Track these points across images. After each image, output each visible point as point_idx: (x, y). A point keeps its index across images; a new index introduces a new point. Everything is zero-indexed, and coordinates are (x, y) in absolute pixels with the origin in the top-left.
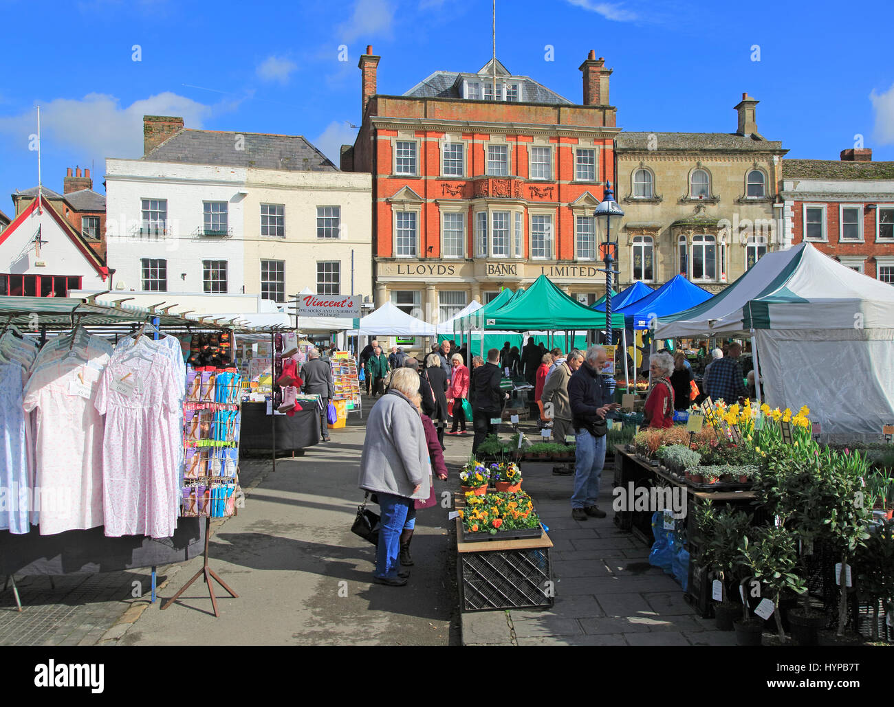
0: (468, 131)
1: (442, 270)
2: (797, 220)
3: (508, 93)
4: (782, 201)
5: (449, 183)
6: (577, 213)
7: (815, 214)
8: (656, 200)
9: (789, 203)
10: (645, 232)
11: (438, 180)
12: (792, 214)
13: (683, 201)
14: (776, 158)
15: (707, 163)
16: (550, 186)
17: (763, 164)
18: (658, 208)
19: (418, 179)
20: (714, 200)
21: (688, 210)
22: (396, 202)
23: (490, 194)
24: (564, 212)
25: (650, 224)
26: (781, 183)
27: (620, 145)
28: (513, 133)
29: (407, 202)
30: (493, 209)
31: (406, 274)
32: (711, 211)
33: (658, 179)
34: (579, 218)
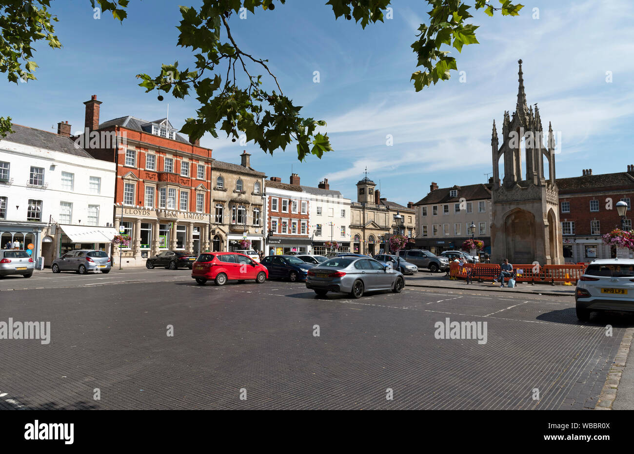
0: (158, 150)
1: (144, 213)
2: (270, 203)
3: (170, 135)
4: (265, 195)
5: (149, 173)
6: (197, 192)
7: (275, 201)
8: (225, 190)
9: (267, 196)
10: (221, 203)
11: (145, 170)
12: (268, 200)
13: (234, 192)
14: (264, 179)
15: (243, 178)
16: (189, 179)
17: (260, 180)
18: (225, 194)
19: (136, 169)
20: (244, 193)
21: (236, 195)
22: (126, 179)
23: (168, 180)
24: (193, 191)
25: (223, 199)
26: (265, 189)
27: (213, 166)
28: (176, 154)
29: (131, 180)
30: (169, 187)
31: (129, 214)
32: (243, 197)
33: (226, 181)
34: (198, 194)
